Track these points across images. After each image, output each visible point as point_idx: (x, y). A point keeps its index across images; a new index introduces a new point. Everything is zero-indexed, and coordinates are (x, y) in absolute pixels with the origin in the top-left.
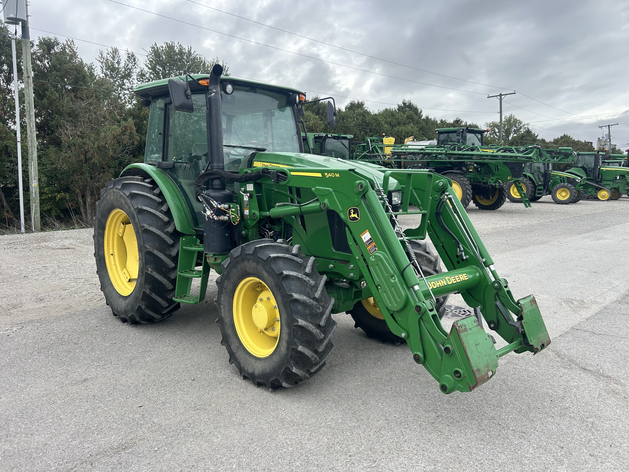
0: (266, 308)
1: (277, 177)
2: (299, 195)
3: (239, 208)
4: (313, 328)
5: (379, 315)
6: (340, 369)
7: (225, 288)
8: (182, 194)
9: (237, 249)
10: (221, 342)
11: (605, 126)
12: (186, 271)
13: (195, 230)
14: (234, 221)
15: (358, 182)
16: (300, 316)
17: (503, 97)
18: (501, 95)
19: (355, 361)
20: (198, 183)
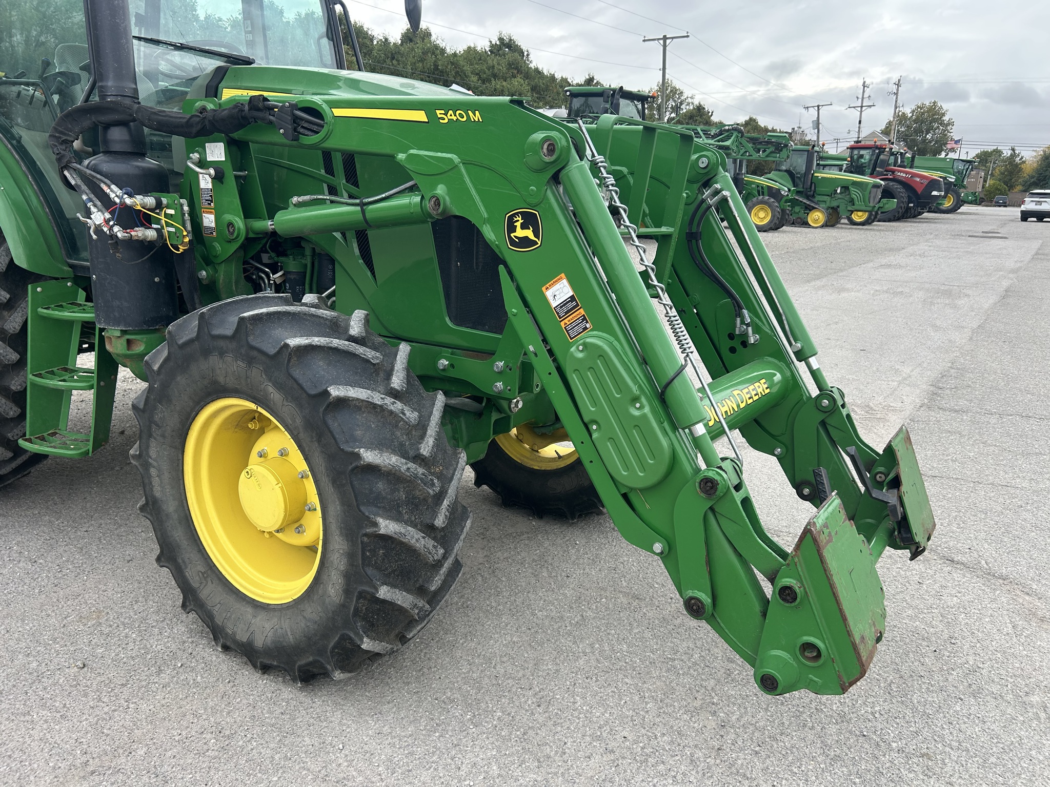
0: (277, 480)
1: (294, 122)
2: (352, 176)
3: (186, 208)
4: (416, 536)
5: (531, 460)
6: (462, 597)
7: (157, 425)
8: (24, 168)
9: (185, 320)
10: (158, 560)
11: (813, 107)
12: (52, 373)
13: (71, 266)
14: (175, 243)
15: (539, 136)
16: (379, 508)
17: (668, 41)
18: (665, 38)
19: (490, 571)
20: (61, 132)
